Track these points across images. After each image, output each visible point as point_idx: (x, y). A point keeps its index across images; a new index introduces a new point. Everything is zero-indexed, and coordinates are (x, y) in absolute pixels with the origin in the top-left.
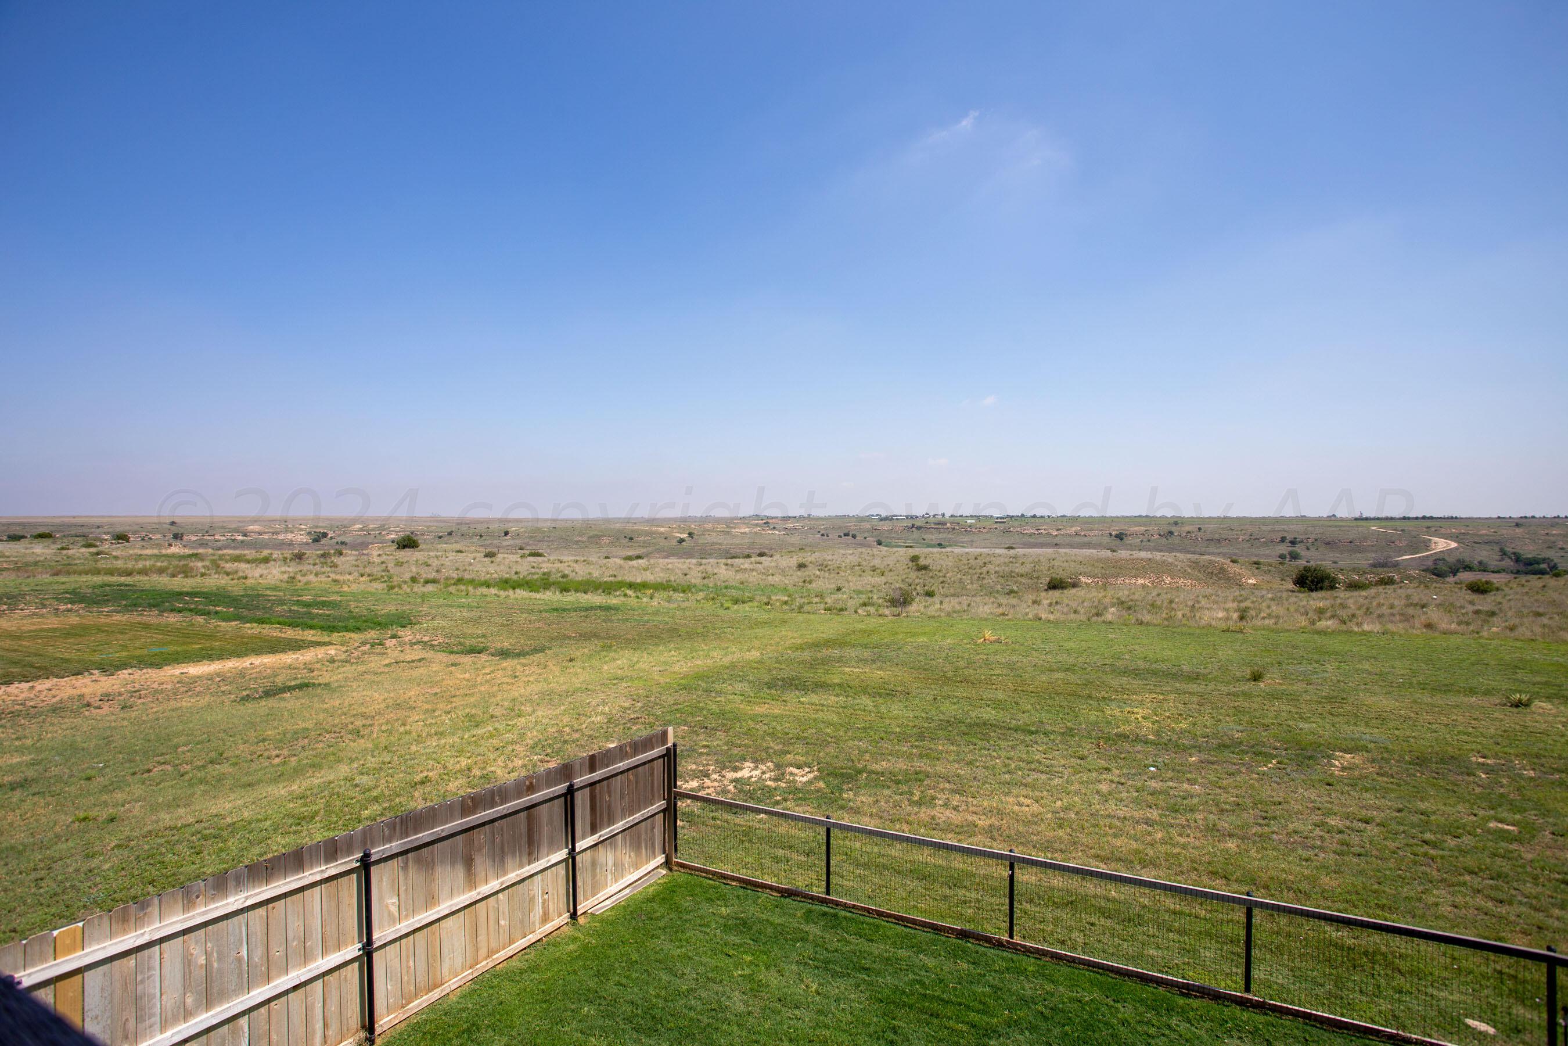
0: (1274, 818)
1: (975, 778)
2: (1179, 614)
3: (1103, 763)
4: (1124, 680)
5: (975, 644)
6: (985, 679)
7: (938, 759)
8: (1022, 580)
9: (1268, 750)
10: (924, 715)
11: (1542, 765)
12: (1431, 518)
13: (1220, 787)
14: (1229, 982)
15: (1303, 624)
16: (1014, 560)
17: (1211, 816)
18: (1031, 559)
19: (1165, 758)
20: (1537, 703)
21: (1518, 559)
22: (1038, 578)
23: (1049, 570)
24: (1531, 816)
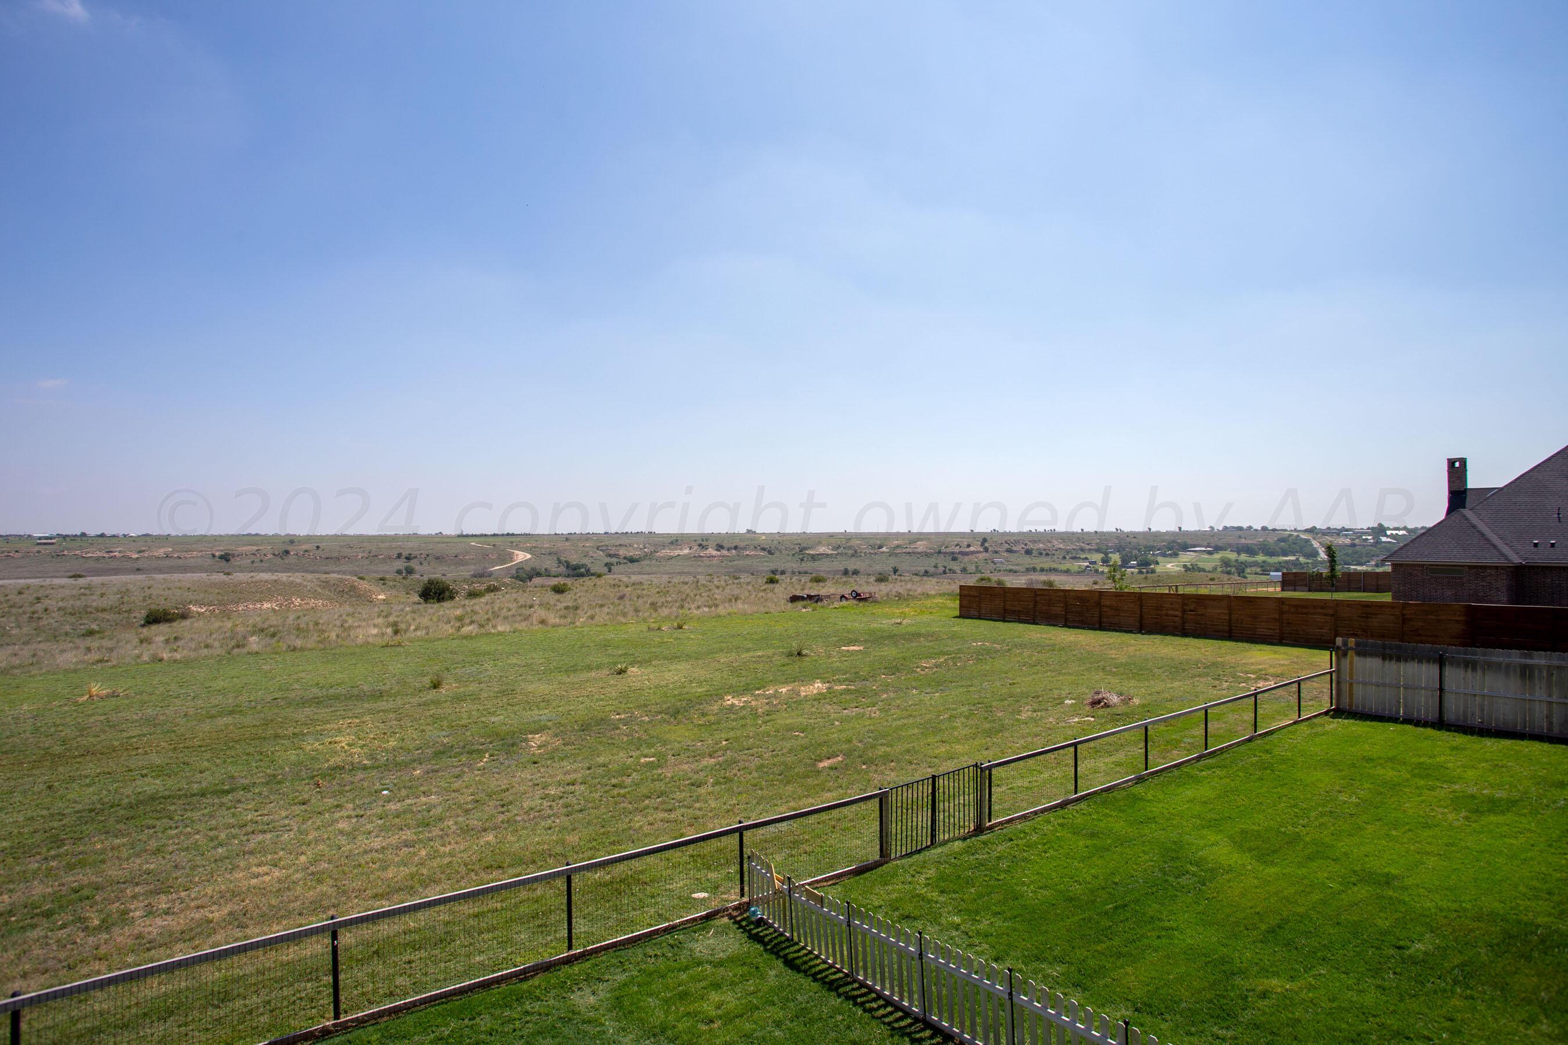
0: (511, 803)
1: (176, 867)
2: (333, 635)
3: (330, 802)
4: (307, 711)
5: (76, 704)
6: (122, 745)
7: (103, 862)
8: (106, 616)
9: (476, 747)
10: (44, 812)
11: (650, 711)
12: (513, 535)
13: (454, 791)
14: (549, 950)
15: (450, 631)
16: (87, 592)
17: (460, 819)
18: (115, 589)
19: (390, 779)
20: (631, 669)
21: (568, 566)
22: (129, 611)
23: (144, 600)
24: (659, 748)
